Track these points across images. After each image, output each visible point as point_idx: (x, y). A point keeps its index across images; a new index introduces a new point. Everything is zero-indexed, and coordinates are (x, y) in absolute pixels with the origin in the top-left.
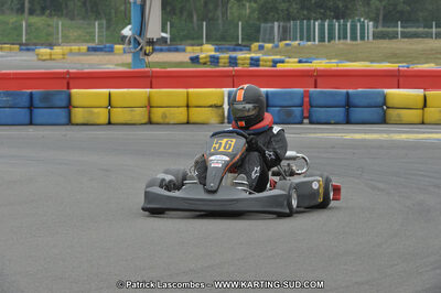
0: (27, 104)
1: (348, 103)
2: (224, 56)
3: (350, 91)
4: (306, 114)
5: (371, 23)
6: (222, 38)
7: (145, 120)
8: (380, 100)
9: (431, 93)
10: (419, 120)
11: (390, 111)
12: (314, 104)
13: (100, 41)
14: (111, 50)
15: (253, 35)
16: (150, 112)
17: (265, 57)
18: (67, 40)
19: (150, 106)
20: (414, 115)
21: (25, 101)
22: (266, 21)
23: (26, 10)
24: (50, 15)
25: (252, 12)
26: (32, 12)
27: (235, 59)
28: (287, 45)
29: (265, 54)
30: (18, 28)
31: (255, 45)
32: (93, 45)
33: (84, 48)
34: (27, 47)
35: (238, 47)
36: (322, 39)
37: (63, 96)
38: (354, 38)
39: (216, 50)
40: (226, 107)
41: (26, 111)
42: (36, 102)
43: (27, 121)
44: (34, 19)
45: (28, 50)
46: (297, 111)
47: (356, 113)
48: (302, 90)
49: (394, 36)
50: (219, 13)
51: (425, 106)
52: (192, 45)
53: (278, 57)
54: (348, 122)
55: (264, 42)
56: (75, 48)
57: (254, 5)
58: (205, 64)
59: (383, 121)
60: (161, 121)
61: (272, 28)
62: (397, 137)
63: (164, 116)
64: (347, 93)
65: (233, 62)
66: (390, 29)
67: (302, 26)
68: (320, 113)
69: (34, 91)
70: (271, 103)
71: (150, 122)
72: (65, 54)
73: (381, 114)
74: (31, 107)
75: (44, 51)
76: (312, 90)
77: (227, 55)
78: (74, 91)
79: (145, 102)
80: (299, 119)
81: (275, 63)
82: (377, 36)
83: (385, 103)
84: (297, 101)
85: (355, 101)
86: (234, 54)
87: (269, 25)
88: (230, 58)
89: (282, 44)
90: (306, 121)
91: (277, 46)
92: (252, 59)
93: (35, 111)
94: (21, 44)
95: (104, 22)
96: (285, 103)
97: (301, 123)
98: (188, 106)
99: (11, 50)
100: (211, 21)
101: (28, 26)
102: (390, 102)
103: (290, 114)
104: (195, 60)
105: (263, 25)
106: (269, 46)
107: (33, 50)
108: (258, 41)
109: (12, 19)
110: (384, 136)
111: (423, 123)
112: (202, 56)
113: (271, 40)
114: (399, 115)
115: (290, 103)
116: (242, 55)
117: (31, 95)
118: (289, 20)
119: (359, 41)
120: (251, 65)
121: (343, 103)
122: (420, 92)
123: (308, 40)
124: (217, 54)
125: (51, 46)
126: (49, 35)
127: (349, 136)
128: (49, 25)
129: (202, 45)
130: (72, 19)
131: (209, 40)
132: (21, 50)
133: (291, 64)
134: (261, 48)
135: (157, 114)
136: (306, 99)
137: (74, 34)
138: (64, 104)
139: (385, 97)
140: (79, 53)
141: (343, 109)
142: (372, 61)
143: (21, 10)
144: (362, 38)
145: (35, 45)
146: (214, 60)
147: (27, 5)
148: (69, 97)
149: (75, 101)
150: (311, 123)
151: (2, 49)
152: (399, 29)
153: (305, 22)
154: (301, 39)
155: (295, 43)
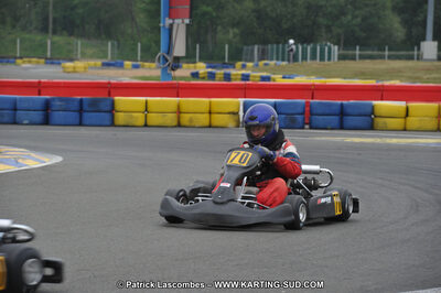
0: (78, 108)
1: (342, 113)
2: (220, 72)
3: (345, 102)
4: (307, 121)
5: (336, 47)
6: (210, 58)
7: (175, 123)
8: (369, 110)
10: (402, 127)
11: (378, 120)
12: (314, 112)
13: (112, 58)
14: (121, 66)
15: (237, 56)
16: (179, 118)
17: (254, 74)
18: (84, 56)
19: (179, 112)
20: (398, 123)
21: (75, 106)
22: (246, 44)
23: (50, 30)
25: (235, 36)
26: (54, 32)
27: (229, 75)
28: (266, 64)
29: (250, 70)
30: (43, 46)
31: (239, 64)
32: (105, 61)
33: (99, 63)
34: (51, 61)
35: (225, 65)
37: (109, 103)
38: (322, 59)
39: (208, 67)
40: (241, 113)
41: (76, 114)
42: (85, 107)
43: (77, 121)
44: (56, 38)
45: (52, 63)
46: (300, 118)
47: (349, 120)
48: (304, 101)
49: (353, 58)
50: (209, 37)
51: (407, 115)
52: (188, 63)
53: (264, 74)
54: (342, 127)
55: (246, 61)
56: (92, 63)
57: (237, 31)
58: (203, 78)
59: (371, 127)
60: (187, 124)
61: (253, 51)
62: (388, 141)
63: (191, 120)
64: (342, 105)
65: (227, 77)
66: (350, 52)
67: (278, 49)
68: (318, 120)
69: (84, 97)
71: (179, 125)
72: (84, 69)
73: (369, 122)
74: (81, 110)
75: (69, 64)
76: (312, 101)
77: (223, 71)
78: (116, 98)
79: (175, 109)
80: (301, 125)
81: (263, 79)
82: (342, 58)
83: (373, 113)
84: (301, 110)
85: (349, 111)
86: (227, 71)
87: (250, 47)
88: (225, 74)
89: (261, 63)
90: (307, 126)
91: (257, 65)
92: (243, 75)
93: (85, 115)
94: (46, 59)
95: (115, 43)
96: (290, 112)
97: (303, 128)
98: (210, 113)
99: (38, 63)
100: (203, 44)
101: (52, 43)
102: (377, 112)
103: (294, 120)
104: (195, 75)
105: (245, 48)
106: (250, 64)
107: (59, 64)
108: (240, 60)
109: (39, 37)
110: (378, 140)
111: (405, 130)
112: (201, 72)
113: (251, 60)
114: (385, 123)
115: (294, 111)
116: (233, 72)
117: (81, 100)
118: (267, 44)
119: (326, 62)
120: (243, 80)
121: (337, 112)
122: (402, 104)
123: (283, 60)
124: (213, 70)
125: (71, 60)
126: (70, 51)
127: (349, 140)
128: (69, 44)
129: (195, 62)
130: (89, 38)
131: (201, 59)
132: (47, 63)
133: (279, 80)
134: (244, 67)
135: (185, 119)
136: (307, 109)
137: (89, 51)
138: (108, 108)
139: (373, 107)
140: (95, 67)
141: (337, 117)
143: (44, 30)
144: (329, 59)
145: (58, 59)
146: (212, 76)
147: (51, 26)
148: (113, 102)
149: (118, 107)
150: (311, 128)
151: (30, 62)
152: (358, 52)
153: (281, 46)
154: (277, 59)
155: (272, 63)
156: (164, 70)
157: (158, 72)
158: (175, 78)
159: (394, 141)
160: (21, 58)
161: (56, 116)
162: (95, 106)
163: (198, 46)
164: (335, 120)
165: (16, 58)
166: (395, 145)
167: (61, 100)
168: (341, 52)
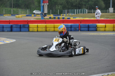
0: (20, 27)
1: (89, 27)
2: (57, 17)
3: (89, 24)
5: (87, 10)
6: (55, 13)
7: (45, 30)
9: (107, 24)
11: (98, 29)
12: (81, 27)
13: (29, 14)
14: (31, 16)
17: (66, 17)
18: (21, 14)
19: (46, 28)
20: (103, 29)
21: (19, 27)
22: (64, 9)
24: (18, 8)
25: (61, 7)
26: (13, 7)
28: (69, 15)
29: (65, 16)
30: (10, 11)
31: (62, 15)
32: (27, 15)
33: (25, 15)
34: (12, 15)
35: (58, 15)
36: (77, 13)
37: (28, 26)
38: (83, 13)
39: (54, 16)
41: (19, 29)
42: (22, 27)
43: (20, 31)
44: (14, 9)
45: (13, 15)
46: (78, 28)
47: (90, 29)
48: (78, 24)
50: (54, 8)
51: (105, 27)
52: (48, 15)
53: (68, 17)
54: (88, 31)
56: (23, 15)
57: (61, 6)
58: (52, 19)
59: (96, 30)
60: (48, 31)
61: (65, 11)
62: (101, 34)
63: (49, 30)
64: (88, 25)
65: (59, 18)
66: (91, 11)
68: (82, 29)
69: (21, 24)
70: (72, 27)
71: (46, 31)
72: (21, 17)
73: (96, 29)
74: (20, 28)
76: (81, 24)
78: (30, 24)
79: (45, 27)
80: (78, 30)
81: (68, 18)
82: (88, 12)
83: (96, 27)
84: (78, 26)
85: (90, 26)
87: (64, 10)
88: (58, 17)
89: (68, 14)
90: (79, 31)
91: (66, 15)
92: (63, 18)
93: (22, 29)
94: (11, 14)
95: (29, 10)
96: (75, 27)
97: (78, 31)
98: (54, 28)
99: (9, 15)
101: (13, 10)
102: (98, 26)
103: (76, 29)
104: (50, 18)
105: (63, 10)
106: (65, 15)
107: (15, 16)
108: (62, 14)
109: (9, 9)
110: (98, 34)
111: (105, 31)
112: (52, 17)
113: (65, 14)
114: (100, 29)
115: (76, 27)
116: (60, 17)
118: (69, 9)
119: (84, 14)
121: (88, 27)
122: (104, 24)
123: (73, 13)
125: (18, 15)
126: (17, 12)
127: (90, 34)
128: (17, 10)
129: (50, 15)
130: (22, 9)
131: (52, 14)
132: (11, 15)
133: (72, 19)
134: (63, 15)
135: (48, 29)
136: (79, 26)
137: (23, 12)
138: (27, 27)
139: (96, 25)
140: (24, 16)
141: (87, 28)
142: (89, 18)
143: (11, 7)
144: (85, 13)
145: (15, 14)
146: (55, 18)
148: (29, 26)
149: (30, 27)
150: (80, 31)
151: (7, 15)
152: (93, 11)
153: (72, 10)
154: (72, 13)
155: (70, 14)
156: (42, 17)
157: (40, 17)
158: (45, 19)
159: (102, 34)
160: (5, 14)
161: (14, 29)
162: (24, 26)
163: (51, 10)
164: (87, 29)
165: (3, 14)
166: (103, 35)
167: (15, 25)
168: (88, 11)
